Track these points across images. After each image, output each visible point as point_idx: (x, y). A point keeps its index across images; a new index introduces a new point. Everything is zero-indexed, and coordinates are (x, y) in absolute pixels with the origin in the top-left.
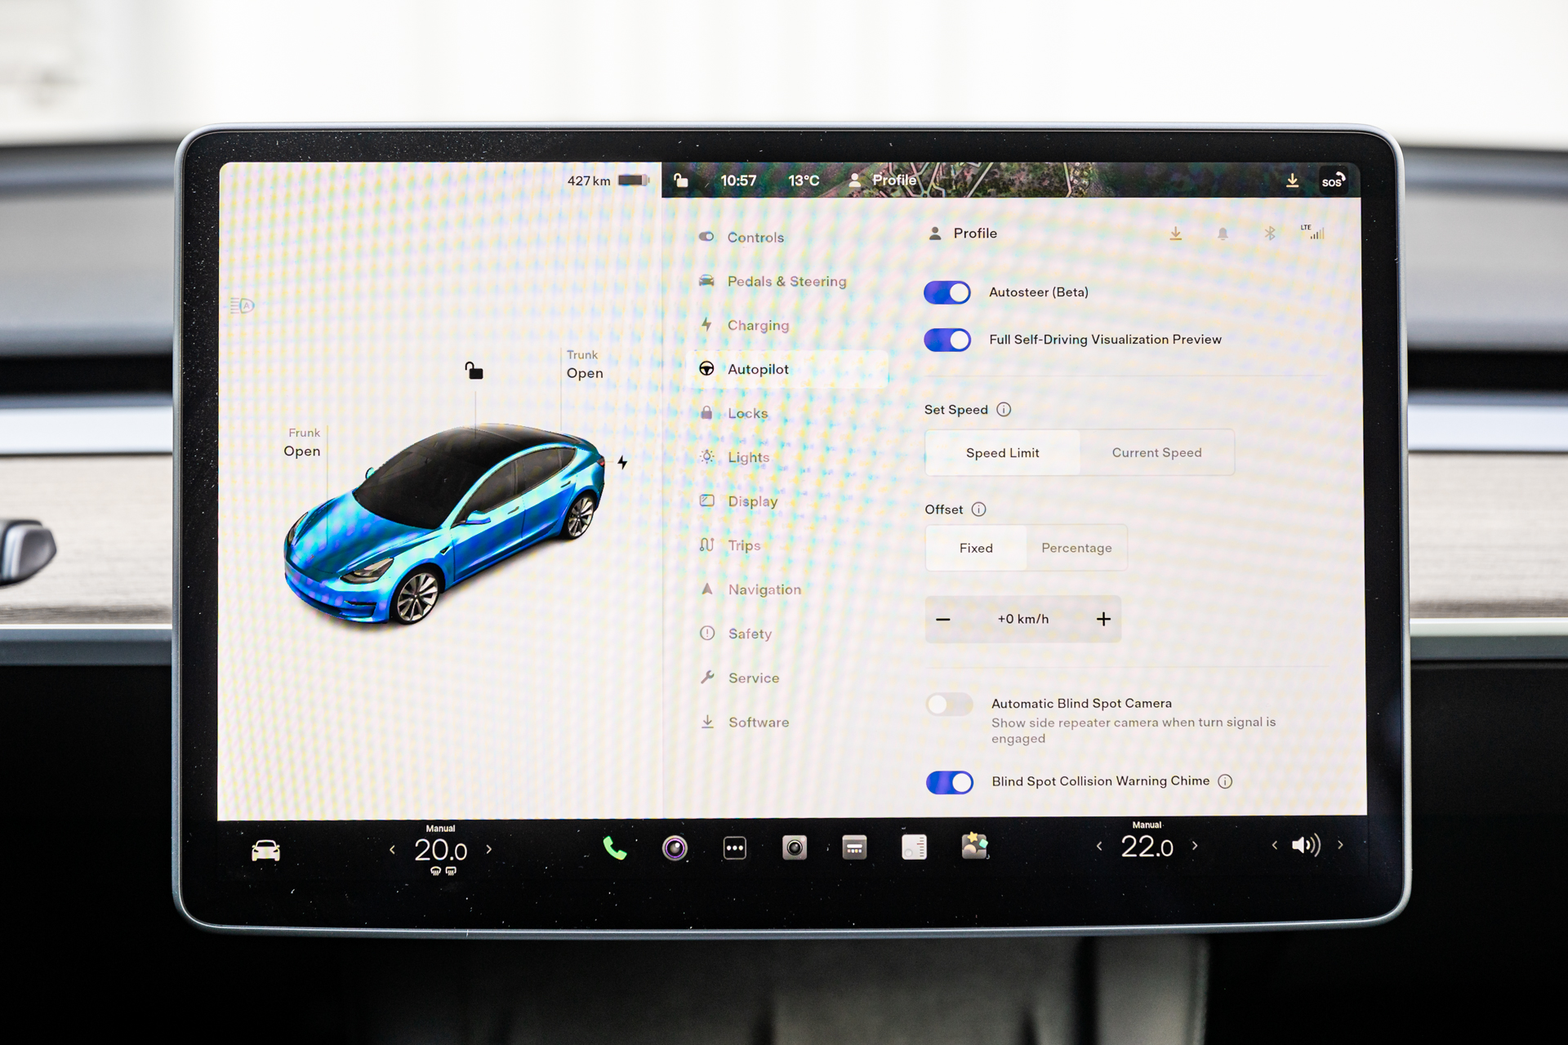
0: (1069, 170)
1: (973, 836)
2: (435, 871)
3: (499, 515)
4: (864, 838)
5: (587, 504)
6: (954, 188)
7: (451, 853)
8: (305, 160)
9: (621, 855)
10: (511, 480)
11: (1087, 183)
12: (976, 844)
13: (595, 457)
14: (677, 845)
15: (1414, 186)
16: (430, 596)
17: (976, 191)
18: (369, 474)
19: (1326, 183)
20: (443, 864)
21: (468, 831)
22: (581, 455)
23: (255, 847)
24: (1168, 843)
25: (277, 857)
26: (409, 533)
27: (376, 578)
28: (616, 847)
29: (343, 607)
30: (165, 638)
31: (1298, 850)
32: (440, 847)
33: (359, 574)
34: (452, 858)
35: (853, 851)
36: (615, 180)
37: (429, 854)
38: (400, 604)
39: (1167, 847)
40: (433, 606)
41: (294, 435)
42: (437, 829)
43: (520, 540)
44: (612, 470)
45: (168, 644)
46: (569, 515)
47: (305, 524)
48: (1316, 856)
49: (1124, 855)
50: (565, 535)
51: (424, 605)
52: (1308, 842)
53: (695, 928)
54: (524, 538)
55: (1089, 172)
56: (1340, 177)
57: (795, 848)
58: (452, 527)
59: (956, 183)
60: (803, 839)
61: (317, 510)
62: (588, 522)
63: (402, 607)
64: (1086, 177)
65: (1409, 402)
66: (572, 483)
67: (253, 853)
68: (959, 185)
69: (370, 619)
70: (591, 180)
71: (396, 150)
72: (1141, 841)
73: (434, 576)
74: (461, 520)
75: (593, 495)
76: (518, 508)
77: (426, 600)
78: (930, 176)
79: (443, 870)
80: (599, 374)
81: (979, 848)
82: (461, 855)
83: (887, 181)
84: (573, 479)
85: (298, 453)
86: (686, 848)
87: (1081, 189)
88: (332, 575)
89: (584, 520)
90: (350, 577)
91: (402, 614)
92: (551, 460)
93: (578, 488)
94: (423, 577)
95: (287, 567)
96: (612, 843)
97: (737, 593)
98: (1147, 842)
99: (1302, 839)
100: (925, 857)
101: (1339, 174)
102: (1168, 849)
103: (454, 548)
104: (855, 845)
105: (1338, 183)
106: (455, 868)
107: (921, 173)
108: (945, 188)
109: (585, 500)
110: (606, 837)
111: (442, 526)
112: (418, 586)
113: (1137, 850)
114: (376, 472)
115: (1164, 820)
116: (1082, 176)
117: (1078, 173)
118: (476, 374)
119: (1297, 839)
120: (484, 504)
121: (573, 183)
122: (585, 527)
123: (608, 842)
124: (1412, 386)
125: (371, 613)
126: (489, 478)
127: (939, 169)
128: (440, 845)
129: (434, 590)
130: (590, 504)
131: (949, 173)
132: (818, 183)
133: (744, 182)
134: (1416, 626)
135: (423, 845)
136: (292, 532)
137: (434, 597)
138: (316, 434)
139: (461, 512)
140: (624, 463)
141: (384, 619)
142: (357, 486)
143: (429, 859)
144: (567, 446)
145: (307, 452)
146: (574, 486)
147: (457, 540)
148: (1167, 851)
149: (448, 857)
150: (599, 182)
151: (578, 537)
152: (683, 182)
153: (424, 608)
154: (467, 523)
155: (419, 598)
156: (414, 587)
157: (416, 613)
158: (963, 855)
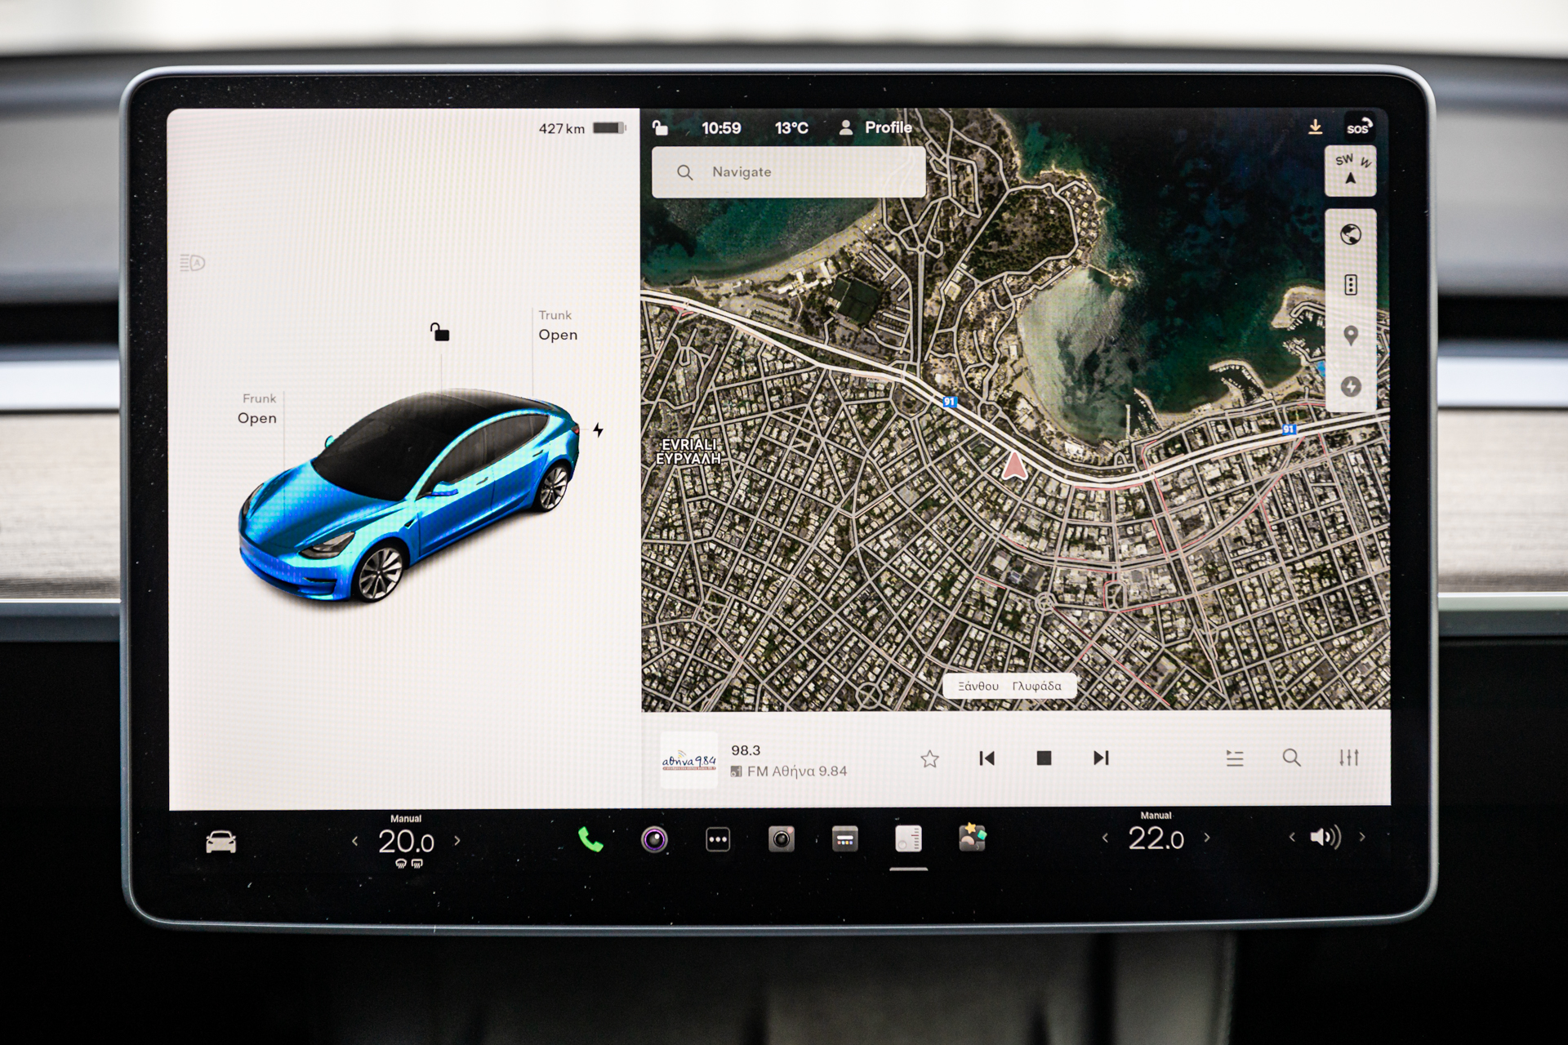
1: (971, 828)
2: (401, 864)
3: (468, 486)
4: (855, 829)
5: (561, 474)
7: (417, 845)
8: (259, 106)
9: (597, 847)
10: (480, 449)
12: (973, 835)
13: (570, 425)
14: (657, 836)
16: (394, 572)
18: (329, 443)
19: (1351, 130)
20: (409, 856)
21: (435, 821)
22: (554, 422)
23: (209, 838)
24: (1179, 835)
25: (233, 849)
26: (372, 504)
27: (336, 553)
28: (591, 839)
29: (303, 584)
30: (113, 614)
31: (1317, 843)
32: (406, 838)
33: (318, 549)
34: (418, 850)
35: (843, 843)
36: (589, 128)
37: (394, 846)
38: (362, 580)
39: (1177, 840)
40: (397, 583)
41: (248, 401)
42: (402, 819)
43: (489, 513)
44: (587, 438)
45: (116, 619)
46: (542, 486)
47: (261, 496)
48: (1336, 848)
49: (1132, 847)
50: (537, 508)
51: (388, 582)
52: (1327, 834)
53: (675, 924)
54: (495, 510)
56: (1366, 123)
57: (782, 839)
58: (417, 499)
60: (790, 830)
61: (274, 481)
62: (562, 494)
63: (365, 584)
65: (1440, 354)
66: (544, 452)
67: (208, 845)
69: (330, 597)
70: (564, 128)
71: (355, 96)
72: (1149, 833)
73: (398, 551)
74: (427, 491)
75: (567, 464)
76: (486, 479)
77: (390, 576)
79: (409, 863)
80: (573, 336)
81: (977, 839)
82: (428, 847)
83: (880, 129)
84: (545, 447)
85: (252, 420)
86: (666, 840)
88: (290, 551)
89: (557, 491)
90: (309, 552)
91: (364, 592)
92: (523, 427)
93: (551, 458)
94: (386, 552)
95: (241, 542)
96: (587, 834)
98: (1156, 833)
99: (1322, 830)
100: (919, 849)
101: (1365, 119)
102: (1179, 841)
103: (419, 522)
104: (845, 837)
105: (1364, 130)
106: (421, 860)
109: (559, 470)
110: (581, 827)
111: (406, 498)
112: (381, 562)
113: (1146, 842)
114: (336, 441)
115: (1174, 810)
118: (442, 335)
119: (1316, 831)
120: (450, 474)
121: (545, 131)
122: (559, 498)
123: (583, 833)
125: (331, 590)
126: (456, 447)
128: (406, 836)
129: (398, 566)
130: (564, 474)
133: (727, 130)
135: (387, 836)
136: (247, 504)
137: (398, 574)
138: (272, 399)
139: (426, 483)
140: (600, 431)
141: (345, 596)
142: (316, 455)
143: (393, 851)
144: (539, 413)
145: (263, 419)
146: (547, 455)
147: (422, 513)
148: (1177, 843)
149: (414, 849)
150: (573, 130)
151: (551, 509)
152: (662, 130)
153: (387, 585)
154: (433, 495)
155: (382, 574)
156: (378, 563)
157: (379, 590)
158: (961, 847)
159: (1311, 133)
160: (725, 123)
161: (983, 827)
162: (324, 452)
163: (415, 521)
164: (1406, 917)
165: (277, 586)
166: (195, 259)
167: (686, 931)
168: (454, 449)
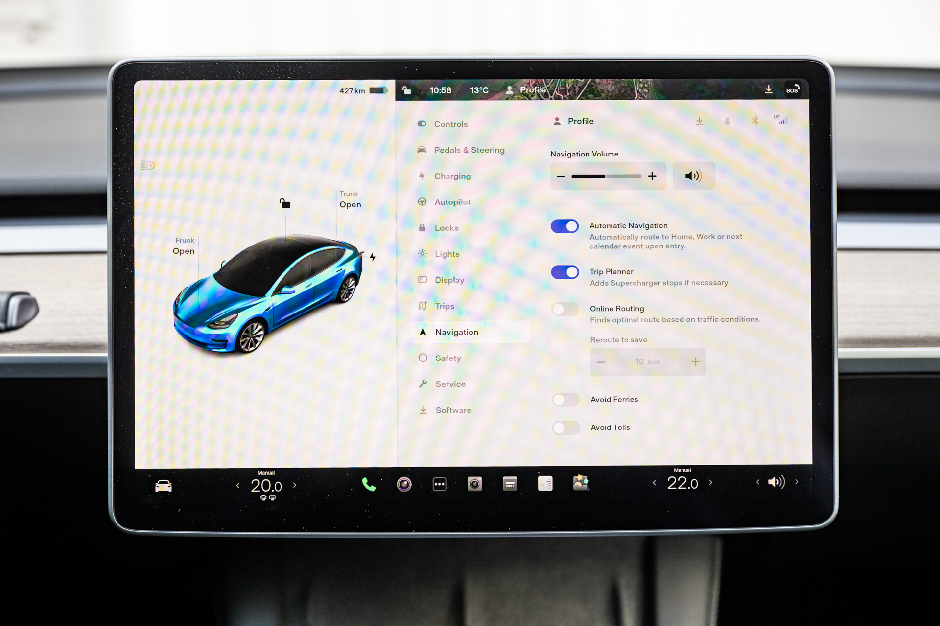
0: (636, 84)
1: (580, 477)
2: (263, 498)
3: (300, 288)
4: (516, 478)
5: (352, 282)
6: (568, 94)
7: (273, 487)
8: (185, 79)
9: (372, 488)
10: (307, 267)
11: (647, 91)
12: (581, 481)
13: (357, 254)
14: (406, 483)
15: (841, 90)
16: (259, 336)
17: (581, 96)
18: (223, 265)
19: (788, 91)
20: (268, 494)
21: (283, 474)
22: (348, 253)
23: (157, 484)
24: (695, 481)
25: (170, 490)
26: (246, 299)
27: (227, 326)
28: (369, 484)
29: (208, 343)
30: (104, 362)
31: (771, 485)
33: (217, 323)
34: (273, 491)
35: (509, 486)
36: (367, 91)
37: (259, 488)
38: (242, 341)
40: (261, 342)
41: (179, 242)
42: (264, 473)
43: (312, 303)
44: (366, 261)
45: (105, 365)
46: (341, 288)
47: (186, 294)
48: (782, 488)
49: (669, 488)
50: (339, 300)
51: (256, 342)
52: (777, 480)
53: (416, 531)
54: (315, 302)
55: (648, 85)
56: (797, 87)
57: (475, 484)
58: (272, 296)
59: (569, 91)
60: (480, 479)
61: (193, 286)
62: (352, 293)
63: (243, 343)
64: (646, 88)
65: (838, 220)
66: (343, 269)
67: (156, 488)
68: (571, 92)
69: (224, 350)
70: (354, 90)
71: (238, 73)
72: (679, 480)
73: (262, 325)
74: (278, 291)
75: (355, 276)
76: (311, 284)
77: (257, 339)
78: (554, 88)
79: (268, 498)
80: (359, 205)
81: (583, 484)
82: (278, 488)
83: (528, 90)
84: (343, 267)
85: (181, 252)
86: (411, 484)
87: (643, 95)
88: (202, 325)
89: (350, 291)
90: (212, 325)
91: (243, 347)
92: (331, 256)
93: (346, 273)
94: (255, 325)
95: (175, 319)
96: (367, 481)
97: (440, 334)
98: (682, 480)
99: (774, 478)
100: (551, 489)
101: (796, 85)
102: (695, 484)
103: (273, 308)
104: (510, 482)
105: (796, 91)
106: (275, 496)
107: (548, 86)
108: (563, 94)
109: (351, 280)
110: (363, 478)
111: (267, 295)
112: (252, 331)
113: (677, 485)
114: (227, 263)
116: (644, 87)
117: (641, 85)
118: (286, 205)
119: (771, 478)
120: (291, 282)
121: (343, 92)
122: (351, 295)
123: (365, 481)
124: (840, 210)
125: (224, 346)
127: (559, 83)
128: (266, 483)
129: (262, 332)
130: (353, 282)
131: (565, 86)
132: (488, 92)
133: (444, 91)
134: (841, 352)
135: (256, 483)
136: (178, 299)
137: (262, 337)
138: (192, 241)
139: (277, 287)
140: (374, 258)
141: (232, 350)
142: (216, 271)
143: (259, 491)
144: (340, 248)
145: (187, 252)
146: (344, 271)
147: (275, 304)
148: (694, 486)
149: (271, 490)
150: (358, 92)
151: (347, 301)
152: (408, 92)
153: (256, 343)
154: (280, 294)
155: (253, 337)
156: (250, 331)
157: (251, 346)
158: (574, 488)
159: (766, 93)
160: (442, 88)
161: (586, 477)
162: (221, 270)
163: (271, 308)
164: (819, 527)
166: (149, 164)
167: (421, 535)
168: (293, 268)
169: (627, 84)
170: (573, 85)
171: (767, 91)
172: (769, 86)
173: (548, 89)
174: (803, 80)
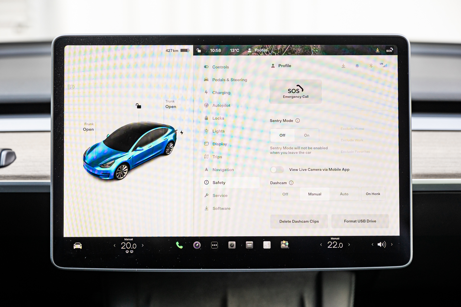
1: (284, 242)
2: (127, 252)
3: (146, 148)
4: (252, 242)
7: (132, 246)
8: (89, 45)
9: (181, 247)
10: (149, 138)
11: (317, 51)
12: (285, 244)
13: (174, 131)
14: (198, 244)
15: (413, 54)
16: (125, 171)
17: (285, 53)
18: (108, 136)
19: (387, 51)
20: (129, 250)
21: (137, 240)
22: (170, 131)
23: (75, 245)
25: (81, 248)
26: (120, 153)
27: (110, 166)
28: (180, 245)
29: (100, 175)
30: (49, 185)
31: (379, 246)
32: (128, 245)
33: (105, 165)
34: (132, 248)
35: (249, 246)
36: (179, 50)
38: (117, 174)
39: (341, 245)
40: (127, 174)
41: (86, 125)
42: (127, 240)
43: (152, 155)
44: (179, 135)
46: (166, 148)
47: (89, 151)
48: (385, 248)
49: (328, 247)
50: (165, 154)
51: (124, 174)
52: (382, 243)
53: (202, 269)
56: (391, 49)
57: (232, 245)
58: (132, 152)
59: (279, 51)
60: (234, 243)
64: (317, 49)
65: (412, 116)
66: (167, 139)
68: (280, 51)
69: (108, 178)
70: (173, 50)
71: (116, 42)
72: (333, 243)
73: (127, 166)
74: (135, 149)
75: (173, 142)
76: (151, 146)
78: (272, 49)
79: (129, 252)
80: (175, 107)
81: (286, 245)
82: (134, 247)
83: (259, 50)
84: (167, 137)
85: (87, 130)
86: (200, 245)
88: (96, 165)
89: (171, 149)
90: (102, 166)
91: (117, 177)
92: (161, 132)
93: (169, 140)
94: (124, 166)
95: (84, 163)
96: (178, 244)
97: (215, 171)
98: (335, 243)
100: (270, 248)
101: (391, 48)
103: (132, 157)
104: (249, 244)
105: (391, 51)
106: (133, 251)
107: (269, 48)
108: (276, 52)
109: (171, 144)
110: (177, 242)
111: (129, 151)
112: (122, 169)
113: (332, 246)
114: (110, 135)
115: (340, 237)
117: (315, 48)
118: (139, 107)
119: (379, 243)
120: (141, 145)
121: (167, 51)
122: (171, 151)
123: (177, 243)
124: (413, 111)
125: (108, 176)
126: (143, 137)
127: (274, 47)
129: (127, 170)
130: (172, 145)
131: (277, 48)
132: (239, 51)
133: (217, 51)
134: (414, 181)
135: (123, 244)
136: (85, 153)
137: (127, 172)
138: (93, 124)
139: (135, 147)
140: (182, 133)
141: (112, 178)
142: (104, 139)
143: (125, 248)
144: (166, 128)
145: (90, 130)
146: (168, 139)
147: (134, 155)
150: (175, 51)
151: (169, 154)
152: (199, 51)
153: (124, 175)
154: (136, 151)
155: (122, 172)
157: (122, 176)
158: (281, 247)
159: (376, 52)
160: (216, 49)
162: (107, 139)
164: (404, 267)
165: (93, 175)
166: (71, 86)
167: (206, 270)
169: (308, 47)
170: (281, 48)
171: (377, 51)
172: (378, 48)
173: (269, 50)
174: (394, 46)
